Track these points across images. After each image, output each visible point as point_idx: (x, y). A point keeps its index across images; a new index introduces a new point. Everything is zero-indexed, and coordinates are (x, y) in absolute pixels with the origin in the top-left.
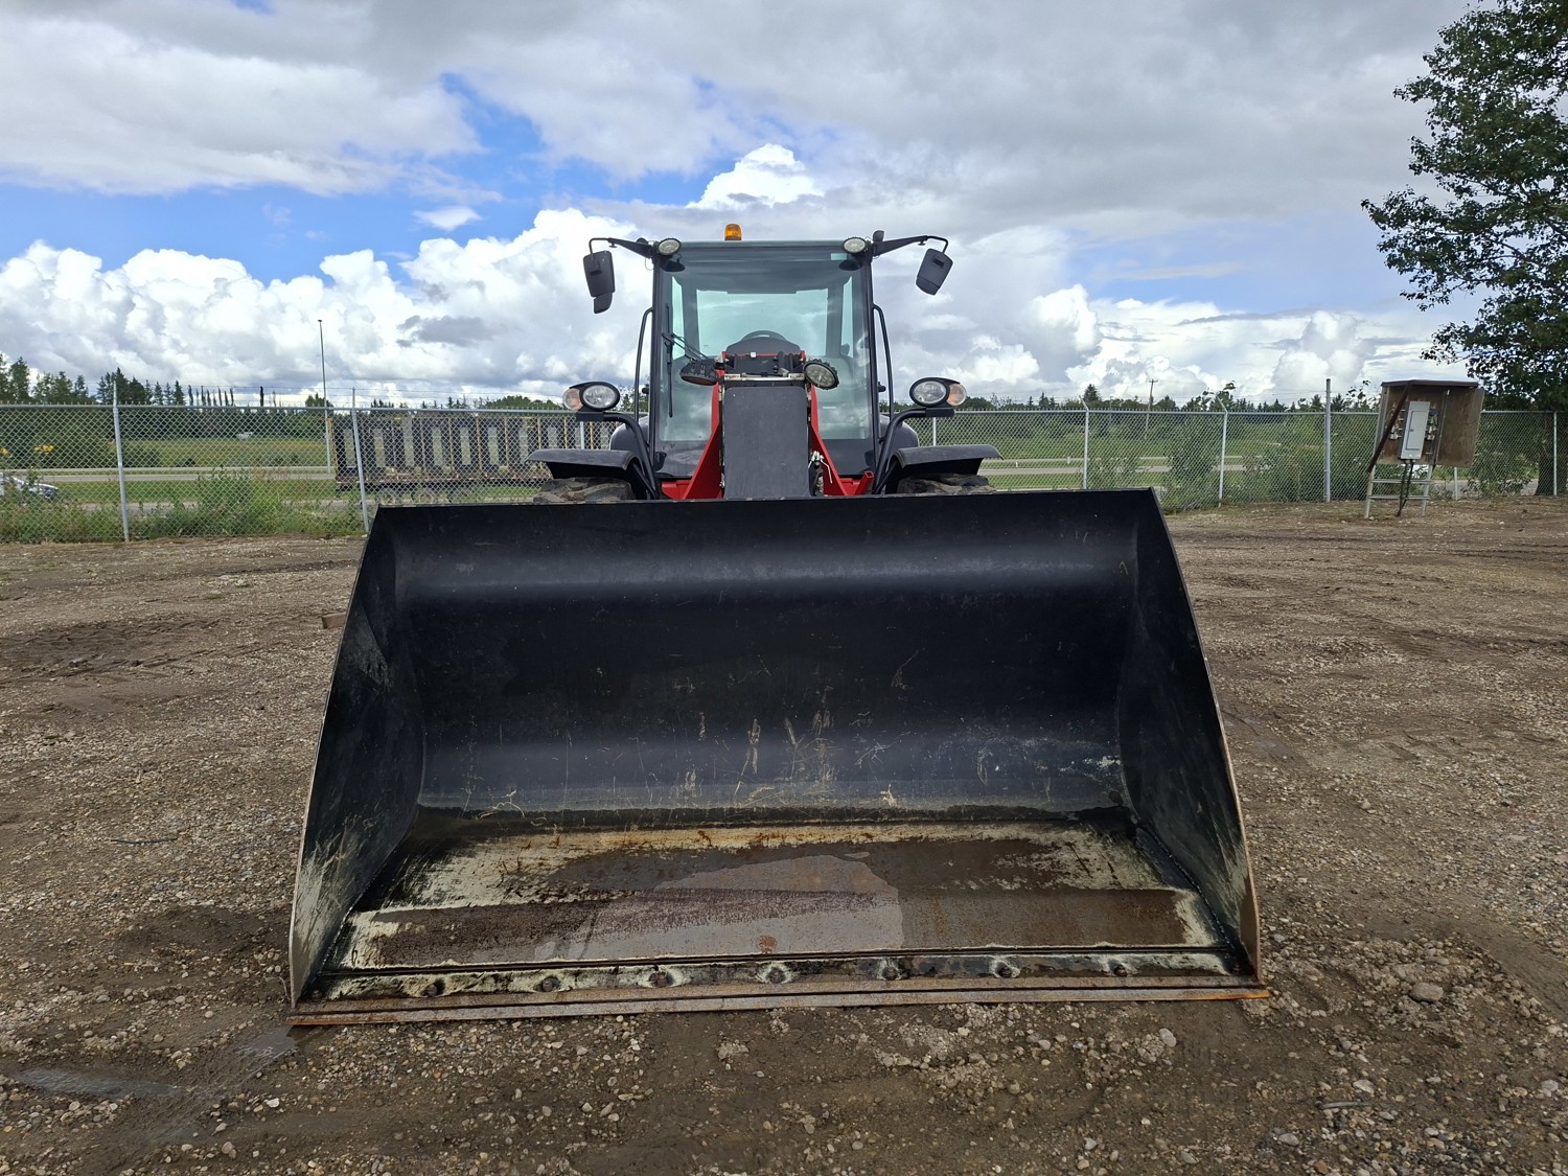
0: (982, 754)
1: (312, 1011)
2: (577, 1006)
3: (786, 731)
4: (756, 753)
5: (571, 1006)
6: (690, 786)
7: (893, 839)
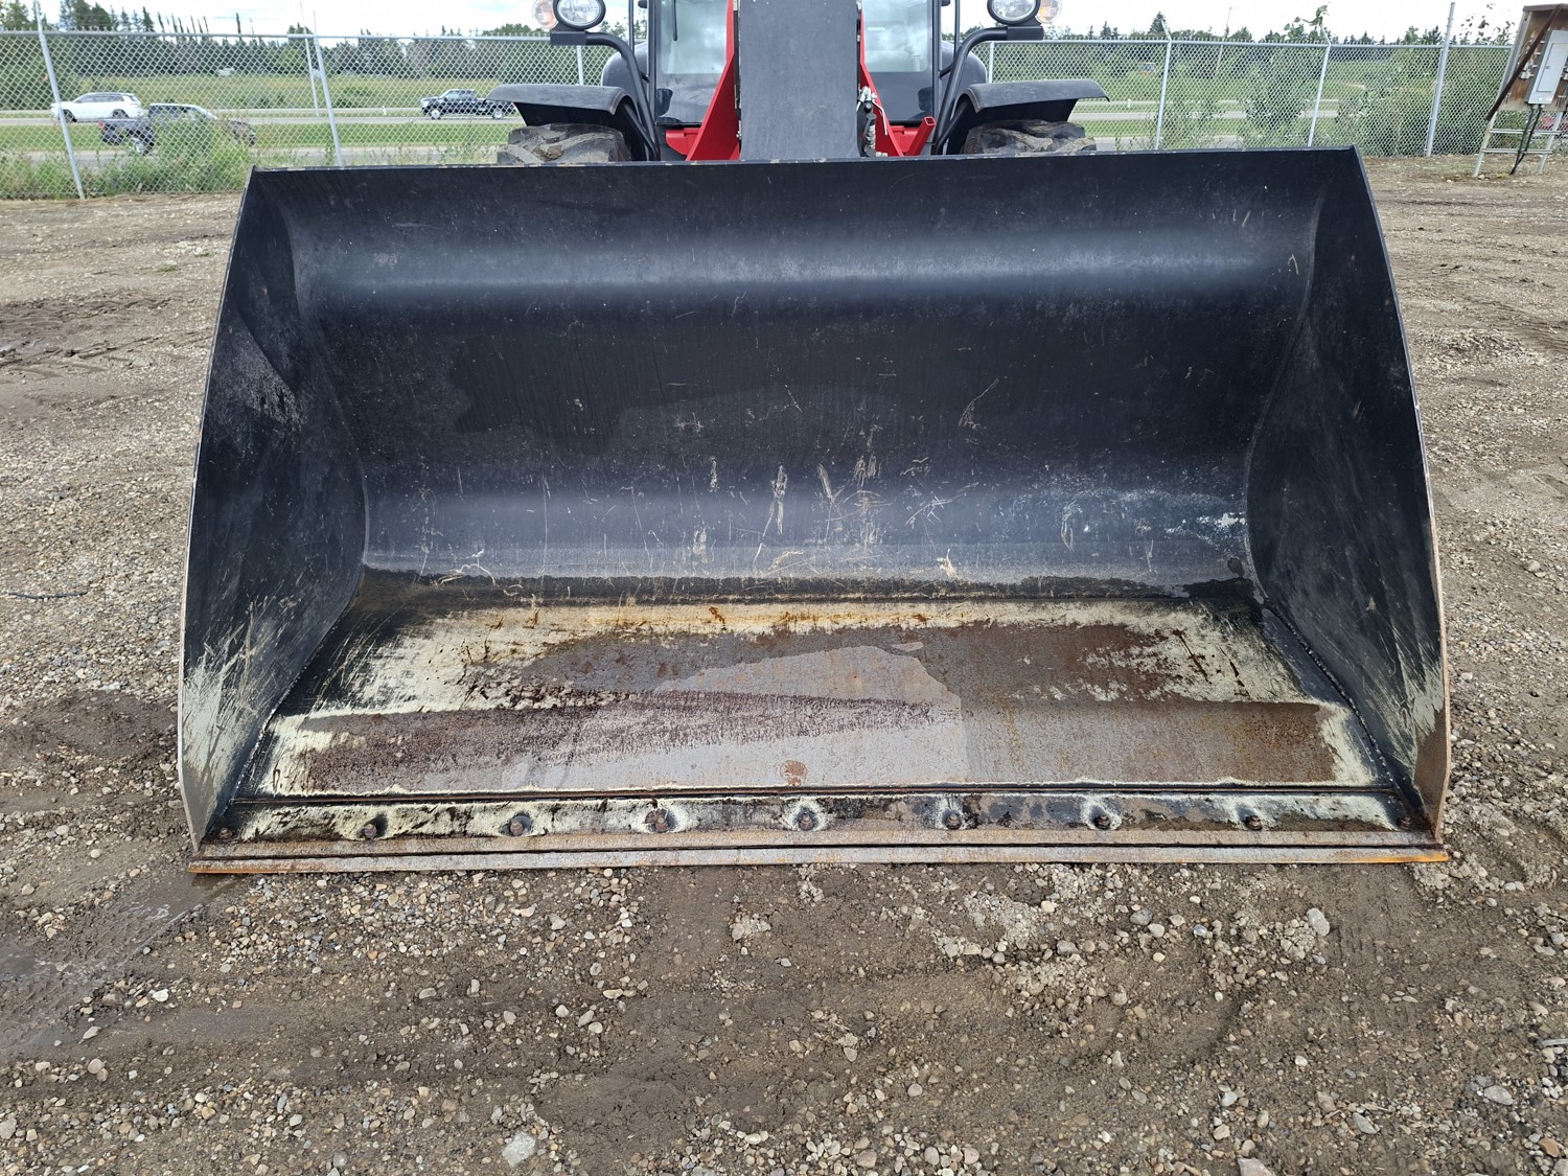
0: (1069, 510)
1: (220, 855)
2: (554, 855)
3: (820, 482)
4: (781, 508)
5: (547, 855)
6: (699, 549)
7: (953, 623)
